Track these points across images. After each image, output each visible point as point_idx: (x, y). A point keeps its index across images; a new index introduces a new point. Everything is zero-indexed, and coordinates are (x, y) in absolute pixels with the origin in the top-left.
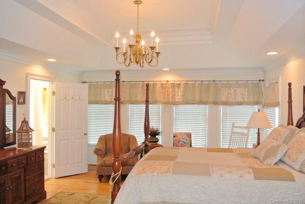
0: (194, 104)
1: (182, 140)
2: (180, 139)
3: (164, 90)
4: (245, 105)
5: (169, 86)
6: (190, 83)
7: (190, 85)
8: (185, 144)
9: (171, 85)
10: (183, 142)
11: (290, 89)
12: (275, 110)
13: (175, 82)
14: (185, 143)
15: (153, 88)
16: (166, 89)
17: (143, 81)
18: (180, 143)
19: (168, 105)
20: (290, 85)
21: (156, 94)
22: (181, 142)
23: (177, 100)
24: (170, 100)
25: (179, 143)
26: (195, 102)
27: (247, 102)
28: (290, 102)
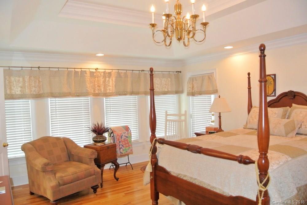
0: (125, 94)
1: (124, 135)
2: (122, 134)
3: (94, 79)
4: (170, 94)
5: (101, 75)
6: (122, 73)
7: (122, 75)
8: (127, 139)
9: (102, 74)
10: (125, 136)
11: (249, 78)
12: (211, 97)
13: (106, 70)
14: (127, 137)
15: (81, 77)
16: (97, 79)
17: (68, 68)
18: (123, 139)
19: (99, 97)
20: (249, 74)
21: (87, 84)
22: (123, 137)
23: (108, 91)
24: (102, 91)
25: (121, 138)
26: (125, 93)
27: (170, 91)
28: (249, 88)
